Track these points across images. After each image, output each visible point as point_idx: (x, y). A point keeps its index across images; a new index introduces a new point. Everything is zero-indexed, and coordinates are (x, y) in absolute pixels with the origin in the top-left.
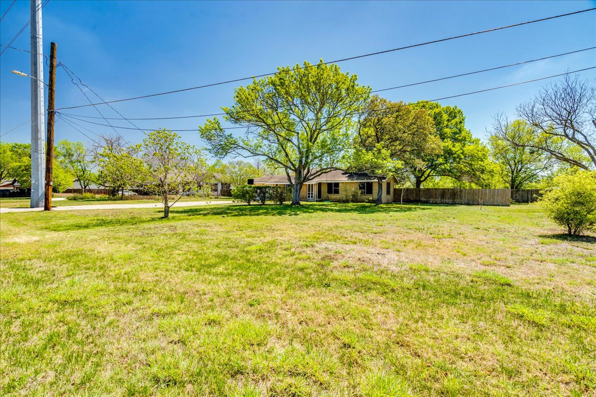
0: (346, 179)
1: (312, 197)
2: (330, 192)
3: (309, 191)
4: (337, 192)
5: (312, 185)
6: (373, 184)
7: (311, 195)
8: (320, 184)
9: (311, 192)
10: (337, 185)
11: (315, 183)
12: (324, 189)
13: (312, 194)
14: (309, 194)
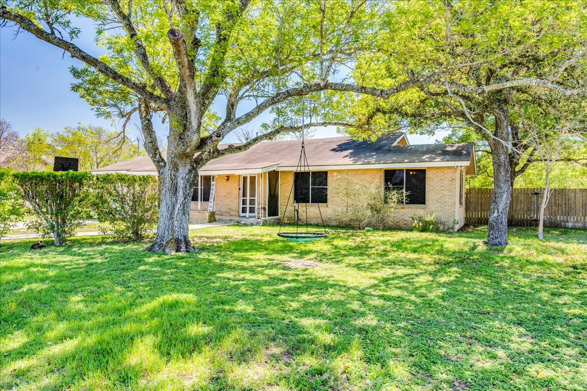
0: (348, 161)
1: (252, 210)
2: (300, 197)
3: (244, 195)
4: (321, 198)
5: (253, 179)
6: (429, 175)
7: (248, 206)
8: (274, 177)
9: (248, 198)
10: (321, 177)
11: (260, 171)
12: (286, 189)
13: (252, 202)
14: (244, 202)
